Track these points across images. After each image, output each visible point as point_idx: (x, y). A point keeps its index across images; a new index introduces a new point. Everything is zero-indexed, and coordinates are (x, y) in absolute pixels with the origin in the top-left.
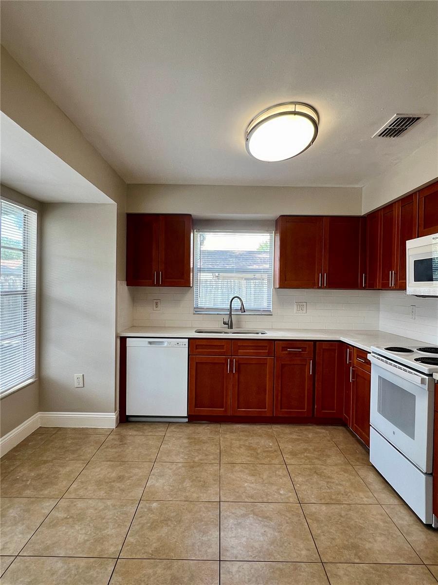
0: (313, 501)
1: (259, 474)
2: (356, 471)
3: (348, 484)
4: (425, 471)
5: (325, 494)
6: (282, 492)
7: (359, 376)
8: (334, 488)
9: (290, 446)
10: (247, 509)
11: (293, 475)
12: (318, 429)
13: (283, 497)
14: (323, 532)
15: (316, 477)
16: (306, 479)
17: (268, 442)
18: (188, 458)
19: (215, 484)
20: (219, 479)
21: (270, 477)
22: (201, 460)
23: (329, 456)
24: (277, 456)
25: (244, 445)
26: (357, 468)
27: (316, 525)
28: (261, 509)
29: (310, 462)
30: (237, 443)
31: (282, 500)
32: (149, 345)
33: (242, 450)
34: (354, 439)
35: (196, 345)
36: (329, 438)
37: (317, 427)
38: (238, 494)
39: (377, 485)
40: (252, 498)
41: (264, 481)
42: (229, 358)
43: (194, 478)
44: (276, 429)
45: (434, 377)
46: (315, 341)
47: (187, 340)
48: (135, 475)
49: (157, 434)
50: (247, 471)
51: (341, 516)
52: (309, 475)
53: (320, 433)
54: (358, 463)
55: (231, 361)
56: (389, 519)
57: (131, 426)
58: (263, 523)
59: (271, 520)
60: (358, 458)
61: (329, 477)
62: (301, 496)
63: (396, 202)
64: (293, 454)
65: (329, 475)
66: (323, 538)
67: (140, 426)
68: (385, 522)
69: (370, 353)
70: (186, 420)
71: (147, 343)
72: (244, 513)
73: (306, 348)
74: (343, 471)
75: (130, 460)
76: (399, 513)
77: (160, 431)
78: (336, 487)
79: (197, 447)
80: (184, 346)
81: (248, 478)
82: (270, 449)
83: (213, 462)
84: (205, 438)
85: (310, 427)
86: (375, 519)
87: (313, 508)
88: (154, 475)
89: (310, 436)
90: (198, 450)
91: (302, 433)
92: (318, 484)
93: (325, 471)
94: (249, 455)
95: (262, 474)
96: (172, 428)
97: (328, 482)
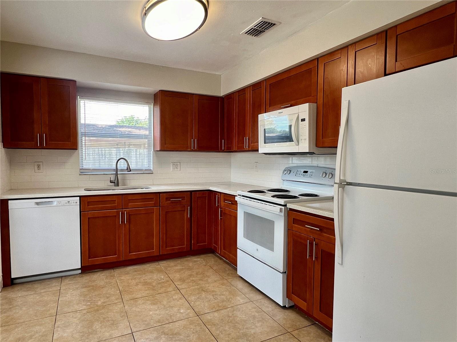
0: (207, 312)
1: (160, 302)
2: (229, 283)
3: (227, 293)
4: (282, 271)
5: (214, 304)
6: (182, 311)
7: (226, 214)
8: (219, 298)
9: (178, 276)
10: (158, 332)
11: (186, 296)
12: (195, 258)
13: (184, 315)
14: (221, 332)
15: (204, 293)
16: (197, 296)
17: (159, 275)
18: (91, 304)
19: (124, 319)
20: (126, 314)
21: (169, 302)
22: (104, 303)
23: (209, 277)
24: (170, 285)
25: (140, 282)
26: (229, 280)
27: (214, 328)
28: (169, 328)
29: (196, 284)
30: (134, 282)
31: (184, 317)
32: (37, 206)
33: (140, 286)
34: (221, 261)
35: (88, 202)
36: (205, 264)
37: (194, 257)
38: (146, 323)
39: (246, 289)
40: (159, 323)
41: (165, 306)
42: (120, 211)
43: (102, 319)
44: (163, 264)
45: (288, 206)
46: (191, 192)
47: (79, 197)
48: (37, 333)
49: (51, 290)
50: (149, 302)
51: (229, 317)
52: (198, 293)
53: (197, 261)
54: (230, 277)
55: (123, 214)
56: (260, 310)
57: (17, 288)
58: (174, 339)
59: (180, 334)
60: (229, 273)
61: (213, 291)
62: (197, 310)
63: (248, 87)
64: (182, 280)
65: (213, 290)
66: (222, 336)
67: (29, 286)
68: (258, 312)
69: (237, 196)
70: (80, 271)
71: (34, 204)
72: (156, 336)
73: (185, 197)
74: (221, 284)
75: (27, 320)
76: (264, 304)
77: (55, 286)
78: (220, 297)
79: (96, 293)
80: (75, 204)
81: (152, 307)
82: (163, 281)
83: (116, 301)
84: (102, 283)
85: (189, 258)
86: (252, 312)
87: (209, 317)
88: (58, 327)
89: (191, 264)
90: (98, 295)
91: (184, 264)
92: (206, 298)
93: (209, 288)
94: (147, 289)
95: (162, 301)
96: (66, 281)
97: (213, 295)
